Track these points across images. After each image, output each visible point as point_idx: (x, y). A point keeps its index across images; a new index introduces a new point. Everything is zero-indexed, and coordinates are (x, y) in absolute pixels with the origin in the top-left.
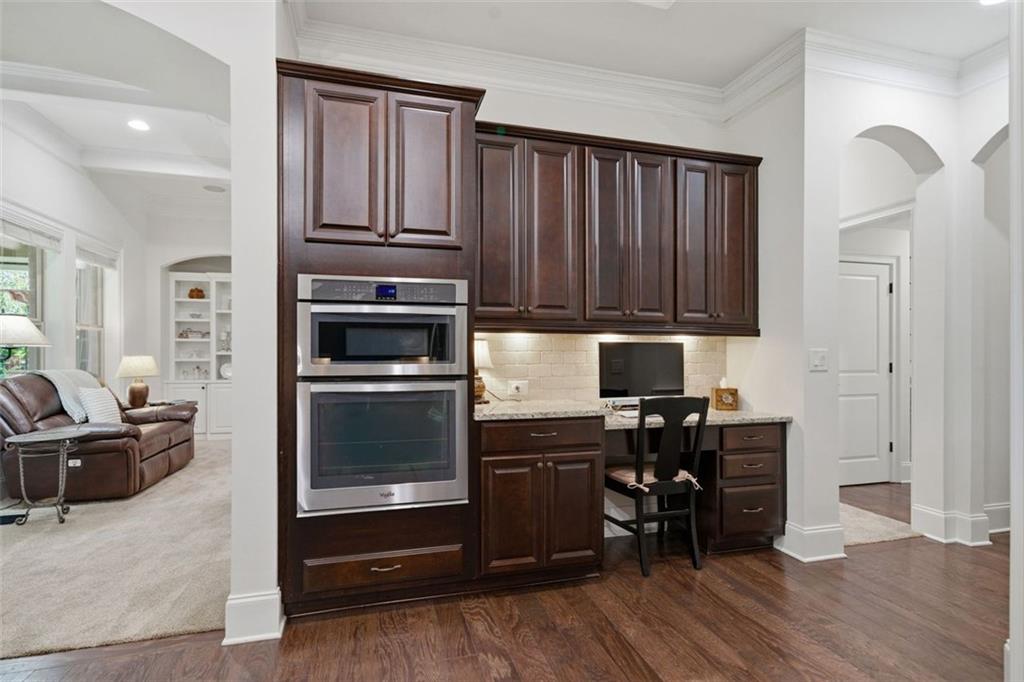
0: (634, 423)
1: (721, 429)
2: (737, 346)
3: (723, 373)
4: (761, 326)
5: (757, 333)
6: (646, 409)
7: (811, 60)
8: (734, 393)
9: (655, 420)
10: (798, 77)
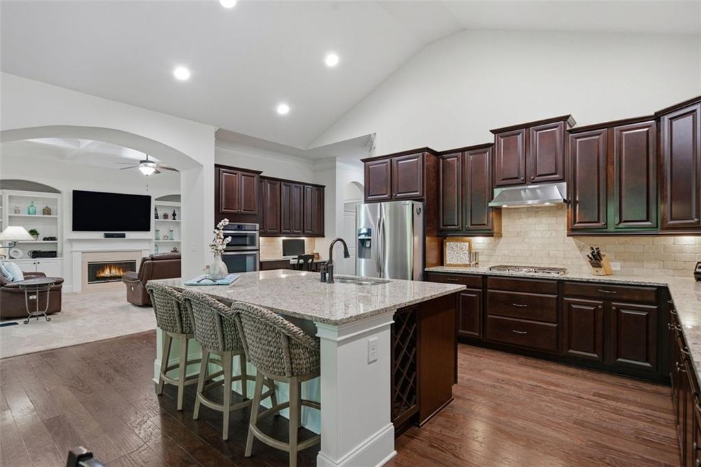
0: (296, 262)
1: (316, 263)
2: (318, 241)
3: (314, 248)
4: (325, 234)
5: (324, 236)
6: (300, 258)
7: (338, 164)
8: (318, 254)
9: (302, 261)
10: (334, 168)
